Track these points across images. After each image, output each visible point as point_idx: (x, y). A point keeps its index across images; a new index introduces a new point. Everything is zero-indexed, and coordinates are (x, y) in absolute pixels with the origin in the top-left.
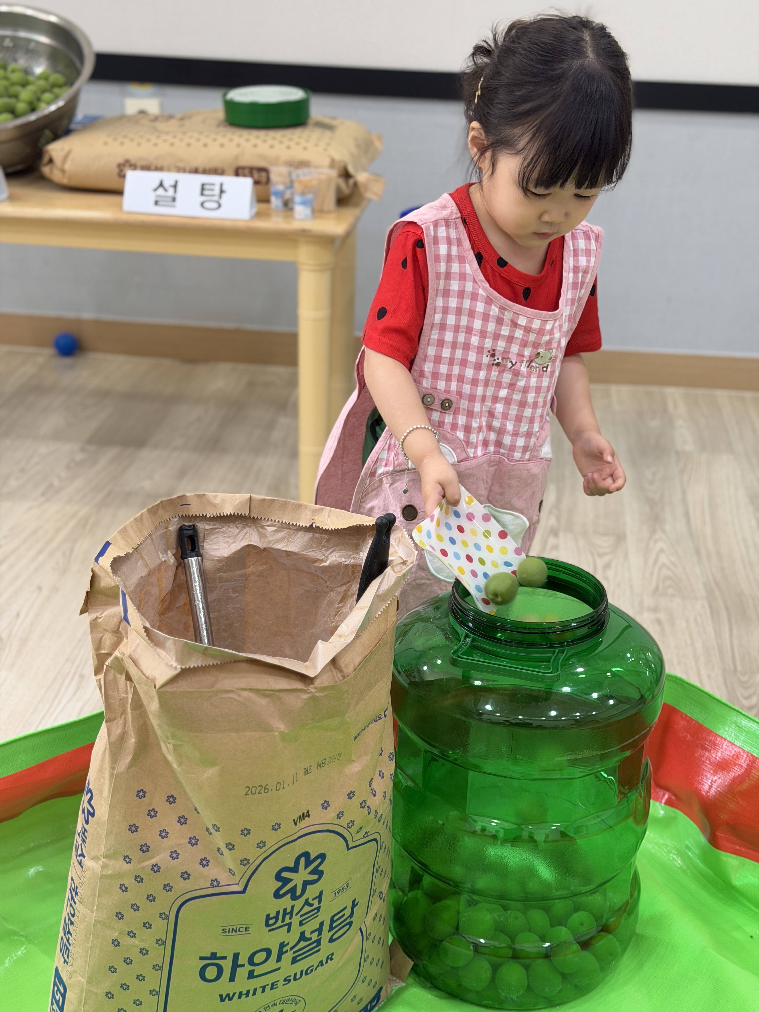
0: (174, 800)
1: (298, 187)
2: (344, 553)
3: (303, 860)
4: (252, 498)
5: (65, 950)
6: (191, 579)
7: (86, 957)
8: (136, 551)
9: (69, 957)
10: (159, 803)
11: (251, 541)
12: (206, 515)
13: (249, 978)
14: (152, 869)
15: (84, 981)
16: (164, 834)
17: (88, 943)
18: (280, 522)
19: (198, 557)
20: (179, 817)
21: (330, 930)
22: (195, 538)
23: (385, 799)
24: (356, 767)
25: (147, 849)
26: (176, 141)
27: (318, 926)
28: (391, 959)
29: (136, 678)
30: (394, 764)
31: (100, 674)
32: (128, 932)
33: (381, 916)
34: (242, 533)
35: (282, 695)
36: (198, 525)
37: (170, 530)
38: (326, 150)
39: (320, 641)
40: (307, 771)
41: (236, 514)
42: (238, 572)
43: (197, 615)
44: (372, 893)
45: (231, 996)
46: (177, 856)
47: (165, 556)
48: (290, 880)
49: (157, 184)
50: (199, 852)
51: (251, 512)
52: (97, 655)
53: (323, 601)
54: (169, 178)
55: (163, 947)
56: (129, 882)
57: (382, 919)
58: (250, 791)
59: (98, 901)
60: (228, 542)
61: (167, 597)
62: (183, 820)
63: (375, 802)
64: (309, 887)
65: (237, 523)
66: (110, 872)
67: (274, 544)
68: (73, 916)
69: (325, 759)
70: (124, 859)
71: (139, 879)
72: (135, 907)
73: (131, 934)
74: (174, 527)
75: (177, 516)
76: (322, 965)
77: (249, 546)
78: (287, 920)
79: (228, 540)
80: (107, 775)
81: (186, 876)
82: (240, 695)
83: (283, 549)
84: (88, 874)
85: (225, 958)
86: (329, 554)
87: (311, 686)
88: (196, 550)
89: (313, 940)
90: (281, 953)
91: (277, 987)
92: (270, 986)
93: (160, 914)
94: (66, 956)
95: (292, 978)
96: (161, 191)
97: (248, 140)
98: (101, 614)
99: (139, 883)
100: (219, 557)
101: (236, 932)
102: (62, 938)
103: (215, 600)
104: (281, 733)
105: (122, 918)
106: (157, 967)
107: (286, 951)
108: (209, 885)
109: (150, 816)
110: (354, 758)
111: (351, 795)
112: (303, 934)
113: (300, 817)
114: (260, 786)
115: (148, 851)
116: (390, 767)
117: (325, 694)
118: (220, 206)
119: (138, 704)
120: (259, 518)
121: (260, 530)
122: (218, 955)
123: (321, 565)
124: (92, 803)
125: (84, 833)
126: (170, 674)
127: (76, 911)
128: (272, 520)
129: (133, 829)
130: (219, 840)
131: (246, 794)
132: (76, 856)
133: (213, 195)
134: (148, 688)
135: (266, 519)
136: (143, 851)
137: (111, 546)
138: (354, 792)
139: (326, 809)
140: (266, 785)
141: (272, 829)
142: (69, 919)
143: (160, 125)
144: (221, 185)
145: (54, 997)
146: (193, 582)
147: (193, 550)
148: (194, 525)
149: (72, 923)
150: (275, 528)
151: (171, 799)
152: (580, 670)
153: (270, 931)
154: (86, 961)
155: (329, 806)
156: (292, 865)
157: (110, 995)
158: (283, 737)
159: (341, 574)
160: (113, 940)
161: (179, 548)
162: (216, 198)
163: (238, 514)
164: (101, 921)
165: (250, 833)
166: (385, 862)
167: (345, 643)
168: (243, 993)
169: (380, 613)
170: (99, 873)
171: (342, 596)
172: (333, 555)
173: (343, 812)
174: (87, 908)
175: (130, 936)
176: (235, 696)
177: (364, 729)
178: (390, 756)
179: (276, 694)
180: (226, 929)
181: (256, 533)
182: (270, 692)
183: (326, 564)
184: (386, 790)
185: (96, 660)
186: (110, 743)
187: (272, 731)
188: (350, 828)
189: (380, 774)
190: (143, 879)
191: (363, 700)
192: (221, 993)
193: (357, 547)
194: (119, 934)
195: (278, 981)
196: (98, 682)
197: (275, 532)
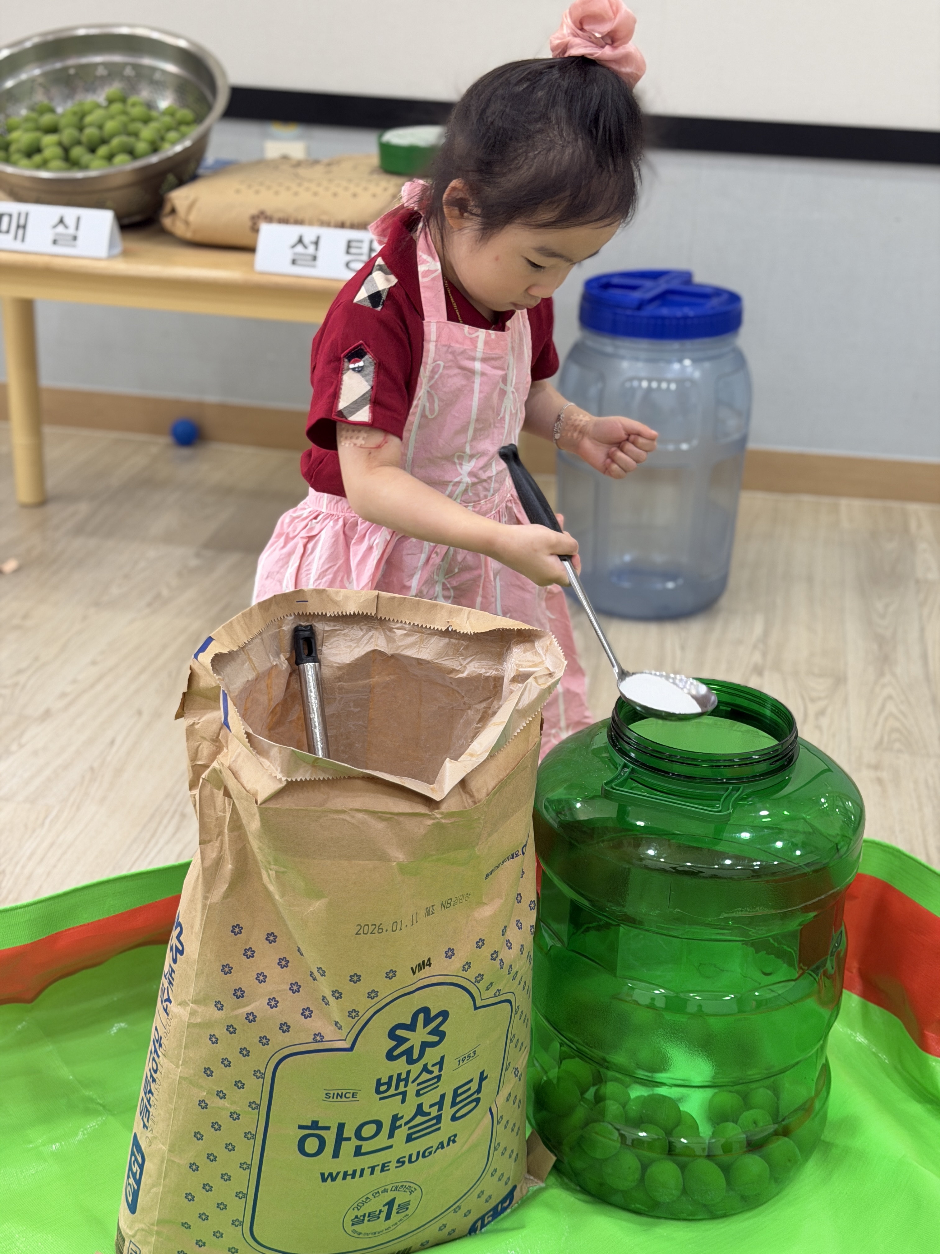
0: (275, 939)
2: (485, 663)
3: (421, 1017)
5: (146, 1112)
6: (306, 687)
7: (170, 1119)
8: (243, 651)
9: (150, 1120)
10: (257, 940)
11: (377, 645)
12: (326, 614)
13: (356, 1155)
14: (246, 1018)
15: (165, 1148)
16: (261, 978)
17: (172, 1104)
18: (412, 624)
19: (315, 662)
20: (280, 959)
21: (452, 1106)
22: (313, 641)
23: (522, 954)
24: (487, 911)
25: (242, 994)
26: (320, 190)
27: (438, 1100)
28: (528, 1154)
29: (236, 792)
30: (535, 915)
31: (195, 789)
32: (218, 1091)
33: (516, 1097)
34: (367, 637)
35: (401, 819)
36: (317, 625)
37: (283, 630)
41: (361, 613)
42: (361, 683)
43: (312, 730)
44: (504, 1068)
45: (334, 1175)
46: (276, 1004)
47: (277, 659)
48: (406, 1040)
49: (295, 239)
50: (301, 1001)
51: (379, 612)
52: (192, 767)
53: (460, 720)
54: (309, 233)
55: (257, 1111)
56: (220, 1032)
57: (517, 1102)
58: (361, 930)
59: (184, 1053)
60: (351, 646)
61: (278, 708)
62: (283, 963)
63: (508, 955)
65: (362, 624)
66: (199, 1020)
67: (403, 650)
68: (156, 1071)
69: (451, 899)
70: (215, 1006)
71: (230, 1029)
73: (221, 1095)
74: (289, 627)
75: (292, 614)
76: (443, 1147)
77: (374, 651)
78: (402, 1089)
79: (350, 643)
80: (199, 906)
81: (285, 1028)
82: (353, 817)
83: (414, 656)
84: (174, 1022)
85: (328, 1128)
86: (468, 664)
87: (436, 811)
88: (314, 655)
89: (432, 1115)
90: (393, 1128)
91: (389, 1170)
92: (380, 1167)
93: (255, 1071)
94: (145, 1120)
95: (407, 1159)
96: (300, 249)
98: (199, 720)
99: (231, 1033)
100: (339, 663)
101: (341, 1097)
102: (143, 1099)
103: (333, 714)
104: (400, 864)
105: (211, 1075)
106: (249, 1136)
107: (400, 1126)
108: (311, 1040)
109: (247, 956)
110: (484, 901)
111: (480, 943)
112: (420, 1106)
113: (419, 964)
114: (372, 925)
115: (243, 997)
116: (530, 919)
117: (452, 820)
119: (237, 825)
120: (387, 619)
121: (388, 633)
122: (320, 1125)
123: (457, 677)
124: (181, 938)
125: (171, 975)
126: (272, 787)
127: (159, 1066)
128: (402, 622)
129: (227, 969)
130: (325, 987)
131: (357, 934)
132: (162, 1001)
133: (361, 254)
134: (248, 803)
135: (395, 621)
136: (237, 996)
137: (213, 642)
138: (484, 940)
139: (450, 958)
140: (381, 924)
141: (386, 977)
142: (151, 1076)
143: (301, 171)
145: (130, 1169)
146: (309, 692)
147: (310, 654)
148: (311, 625)
149: (154, 1080)
150: (406, 632)
151: (271, 938)
153: (381, 1099)
154: (168, 1126)
155: (453, 954)
156: (409, 1022)
157: (194, 1167)
158: (402, 868)
159: (481, 687)
160: (200, 1101)
161: (294, 651)
163: (363, 613)
164: (187, 1078)
165: (360, 980)
166: (522, 1032)
167: (477, 762)
168: (348, 1173)
169: (519, 731)
170: (187, 1020)
171: (481, 714)
172: (472, 664)
173: (470, 963)
174: (171, 1062)
175: (220, 1096)
176: (348, 818)
177: (498, 867)
178: (531, 904)
179: (396, 817)
180: (330, 1094)
181: (383, 636)
182: (388, 816)
183: (464, 675)
184: (524, 944)
185: (191, 772)
186: (203, 869)
187: (389, 860)
188: (479, 983)
189: (517, 924)
190: (236, 1029)
191: (497, 831)
192: (323, 1172)
193: (500, 656)
194: (207, 1094)
195: (390, 1162)
196: (193, 799)
197: (406, 635)
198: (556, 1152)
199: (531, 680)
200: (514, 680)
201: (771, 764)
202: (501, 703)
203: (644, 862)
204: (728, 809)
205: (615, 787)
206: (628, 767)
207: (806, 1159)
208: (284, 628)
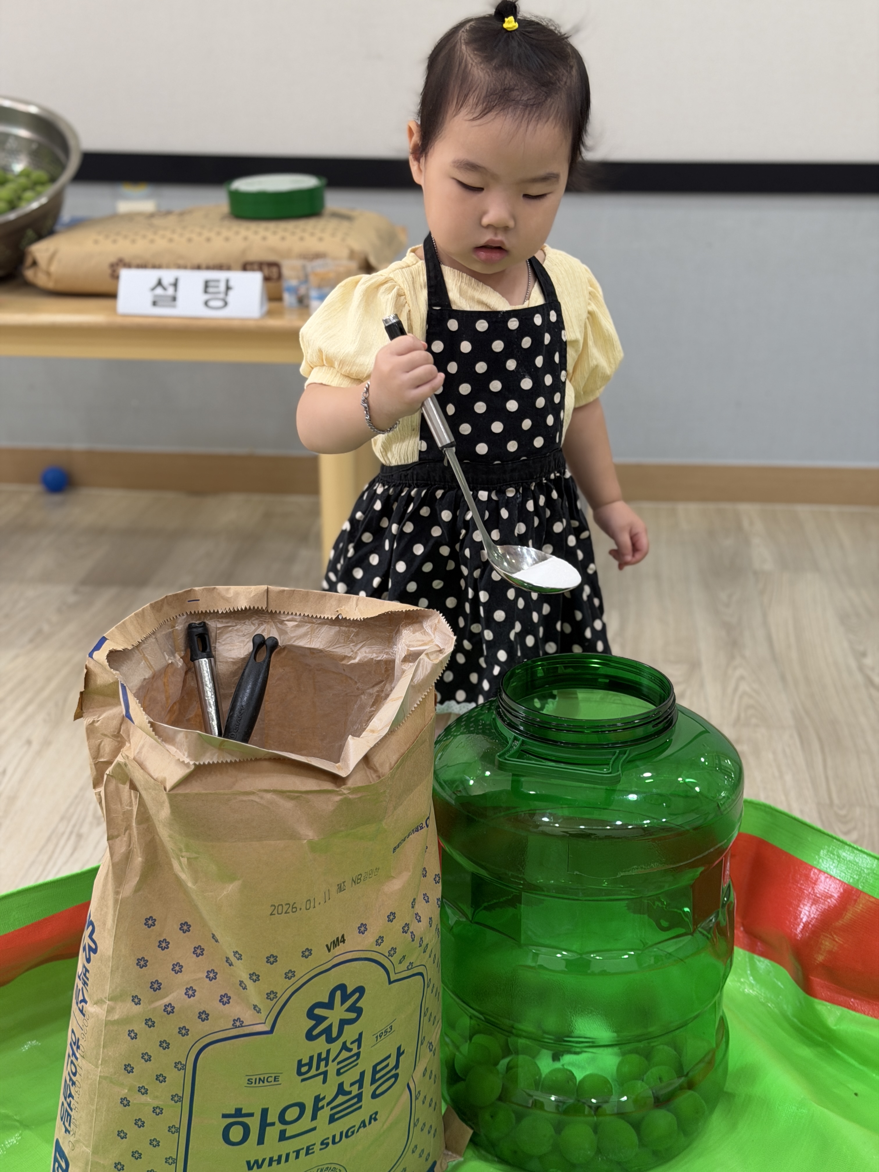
0: (188, 928)
1: (313, 280)
2: (376, 648)
3: (338, 994)
4: (269, 590)
5: (67, 1117)
6: (202, 683)
7: (91, 1122)
8: (138, 650)
9: (71, 1124)
10: (171, 932)
12: (218, 611)
13: (280, 1140)
14: (164, 1010)
15: (89, 1150)
16: (177, 968)
17: (93, 1105)
18: (302, 615)
19: (209, 658)
20: (195, 947)
21: (372, 1084)
22: (207, 638)
23: (431, 926)
24: (396, 885)
25: (159, 986)
26: (176, 237)
27: (358, 1078)
29: (143, 783)
30: (440, 888)
31: (100, 786)
32: (139, 1087)
33: (431, 1072)
35: (310, 797)
36: (209, 623)
37: (177, 629)
38: (343, 240)
39: (350, 736)
40: (341, 888)
41: (252, 608)
43: (210, 723)
44: (420, 1041)
45: (260, 1162)
46: (193, 993)
47: (172, 658)
48: (325, 1018)
49: (154, 282)
50: (219, 987)
51: (269, 606)
52: (95, 764)
53: (354, 706)
54: (168, 276)
55: (179, 1104)
56: (139, 1027)
57: (433, 1077)
58: (276, 910)
59: (103, 1052)
60: (244, 641)
61: (175, 706)
62: (199, 951)
63: (419, 928)
64: (346, 1027)
65: (254, 618)
66: (116, 1017)
67: (295, 641)
68: (75, 1074)
69: (361, 874)
70: (133, 1000)
71: (150, 1023)
72: (147, 1057)
73: (143, 1091)
74: (181, 626)
75: (185, 614)
76: (365, 1126)
78: (322, 1069)
79: (243, 638)
80: (111, 903)
81: (203, 1016)
82: (262, 798)
83: (307, 646)
84: (91, 1022)
85: (251, 1115)
86: (358, 650)
87: (344, 787)
88: (208, 650)
89: (353, 1094)
90: (316, 1109)
91: (313, 1152)
92: (304, 1151)
93: (175, 1063)
94: (67, 1124)
95: (330, 1141)
96: (159, 291)
97: (256, 233)
98: (98, 717)
99: (150, 1027)
100: (233, 659)
101: (263, 1082)
102: (63, 1104)
104: (310, 842)
105: (132, 1071)
106: (173, 1130)
107: (323, 1107)
108: (231, 1026)
109: (162, 947)
110: (393, 875)
112: (341, 1085)
113: (334, 941)
114: (286, 904)
115: (160, 989)
116: (436, 891)
117: (359, 795)
118: (226, 304)
119: (144, 817)
120: (278, 612)
121: (279, 625)
122: (243, 1112)
123: (349, 663)
124: (94, 937)
125: (85, 975)
126: (180, 773)
127: (78, 1068)
128: (292, 614)
129: (142, 963)
130: (242, 971)
131: (271, 914)
132: (77, 1003)
133: (219, 293)
134: (157, 792)
135: (286, 613)
136: (153, 988)
137: (107, 641)
138: (395, 913)
139: (363, 934)
140: (295, 903)
141: (302, 956)
142: (71, 1079)
143: (156, 221)
144: (227, 281)
146: (204, 687)
147: (204, 649)
148: (205, 623)
149: (74, 1083)
150: (296, 623)
151: (185, 927)
152: (648, 775)
153: (303, 1080)
154: (91, 1128)
155: (366, 929)
156: (326, 1000)
157: (119, 1167)
158: (313, 846)
159: (373, 672)
160: (121, 1099)
161: (189, 650)
162: (222, 296)
163: (254, 607)
164: (107, 1077)
165: (277, 961)
166: (434, 1006)
167: (379, 737)
168: (274, 1159)
169: (416, 706)
170: (104, 1018)
171: (374, 698)
172: (363, 649)
173: (383, 937)
174: (90, 1062)
175: (141, 1092)
176: (256, 798)
177: (404, 840)
178: (435, 878)
179: (304, 795)
180: (252, 1079)
181: (275, 629)
182: (296, 795)
183: (356, 661)
184: (433, 916)
185: (94, 770)
186: (113, 864)
187: (300, 839)
188: (392, 956)
189: (424, 898)
190: (154, 1022)
191: (401, 804)
192: (248, 1160)
193: (390, 640)
194: (128, 1091)
195: (314, 1144)
196: (98, 796)
197: (297, 626)
198: (473, 1126)
199: (423, 656)
200: (407, 659)
201: (653, 727)
202: (393, 686)
203: (540, 828)
204: (618, 771)
205: (508, 758)
206: (519, 741)
207: (712, 1110)
208: (177, 628)
